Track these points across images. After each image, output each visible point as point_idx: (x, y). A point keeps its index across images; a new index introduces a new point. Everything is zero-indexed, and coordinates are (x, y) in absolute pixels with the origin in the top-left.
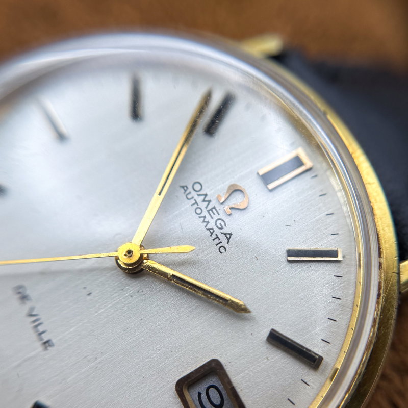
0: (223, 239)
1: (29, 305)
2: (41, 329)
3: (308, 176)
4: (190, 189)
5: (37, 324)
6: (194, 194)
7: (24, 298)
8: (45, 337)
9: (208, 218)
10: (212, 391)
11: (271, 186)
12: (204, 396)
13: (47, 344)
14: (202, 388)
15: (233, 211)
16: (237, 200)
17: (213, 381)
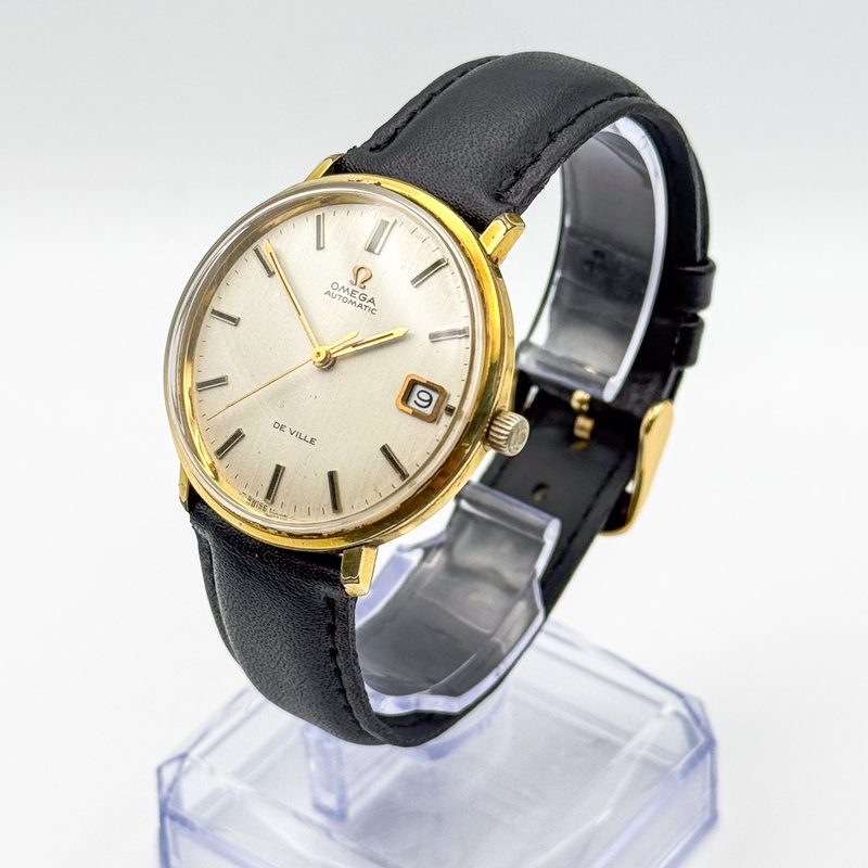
0: (370, 305)
1: (287, 430)
2: (303, 437)
3: (397, 227)
4: (332, 291)
5: (299, 435)
6: (336, 292)
7: (282, 428)
8: (308, 439)
9: (354, 300)
10: (421, 395)
11: (377, 251)
12: (419, 402)
13: (312, 441)
14: (414, 397)
15: (365, 284)
16: (362, 275)
17: (419, 388)
